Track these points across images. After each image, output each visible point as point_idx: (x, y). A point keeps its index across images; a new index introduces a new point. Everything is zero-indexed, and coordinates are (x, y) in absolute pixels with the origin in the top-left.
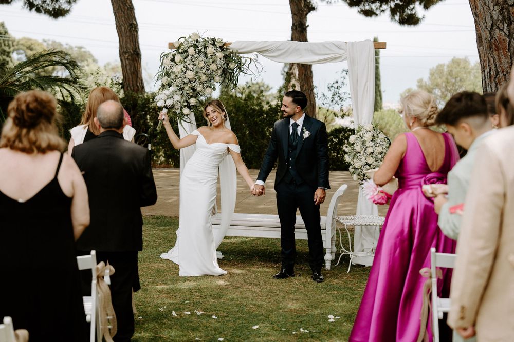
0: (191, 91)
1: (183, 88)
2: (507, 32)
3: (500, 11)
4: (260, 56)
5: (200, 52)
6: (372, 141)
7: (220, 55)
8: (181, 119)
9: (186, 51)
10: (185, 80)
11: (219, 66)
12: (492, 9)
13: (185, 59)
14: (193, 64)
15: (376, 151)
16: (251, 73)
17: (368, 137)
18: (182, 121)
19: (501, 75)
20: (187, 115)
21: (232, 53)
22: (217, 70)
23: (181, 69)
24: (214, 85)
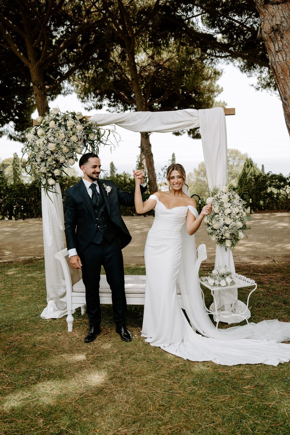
0: (54, 162)
1: (47, 160)
4: (116, 126)
5: (60, 125)
6: (228, 202)
7: (80, 127)
8: (47, 189)
9: (48, 125)
10: (47, 152)
11: (79, 137)
13: (47, 132)
14: (54, 137)
15: (234, 212)
16: (110, 143)
17: (225, 198)
18: (47, 191)
20: (52, 186)
21: (91, 125)
22: (77, 141)
23: (43, 141)
24: (76, 156)
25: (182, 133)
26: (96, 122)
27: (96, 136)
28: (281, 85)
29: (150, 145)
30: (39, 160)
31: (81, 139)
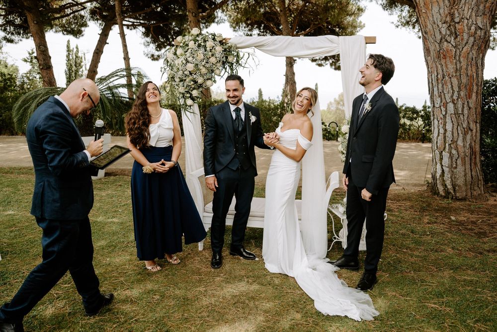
0: (192, 83)
1: (185, 80)
2: (454, 44)
3: (448, 28)
4: (256, 49)
5: (199, 46)
7: (219, 49)
8: (185, 110)
9: (187, 45)
10: (186, 73)
11: (218, 59)
12: (440, 26)
13: (186, 52)
14: (193, 57)
16: (249, 67)
18: (186, 112)
19: (447, 78)
20: (191, 106)
21: (230, 47)
22: (216, 63)
23: (182, 61)
24: (214, 78)
25: (324, 65)
26: (236, 45)
27: (235, 58)
28: (422, 19)
29: (294, 74)
30: (177, 80)
31: (220, 61)
